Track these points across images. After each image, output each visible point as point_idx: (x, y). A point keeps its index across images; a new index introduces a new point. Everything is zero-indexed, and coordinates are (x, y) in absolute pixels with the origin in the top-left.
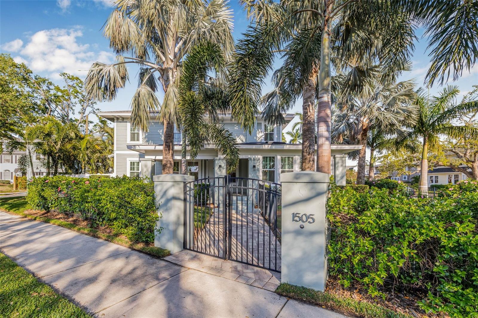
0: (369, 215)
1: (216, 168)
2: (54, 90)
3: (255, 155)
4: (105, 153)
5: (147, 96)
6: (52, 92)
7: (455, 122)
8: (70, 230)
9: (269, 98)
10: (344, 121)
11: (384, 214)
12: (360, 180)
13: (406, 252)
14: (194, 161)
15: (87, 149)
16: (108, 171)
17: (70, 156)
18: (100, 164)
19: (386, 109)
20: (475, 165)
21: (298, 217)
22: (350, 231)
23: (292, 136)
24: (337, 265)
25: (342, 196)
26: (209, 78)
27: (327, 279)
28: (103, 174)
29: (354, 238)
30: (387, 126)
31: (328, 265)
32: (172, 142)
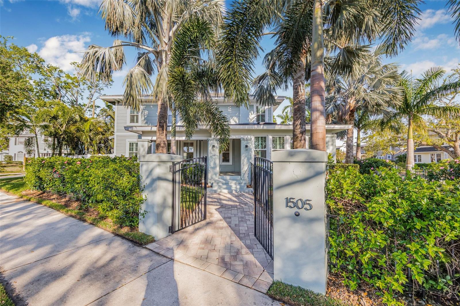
0: (380, 201)
1: (210, 148)
2: (65, 78)
3: (248, 135)
4: (107, 135)
5: (140, 76)
6: (63, 79)
7: (437, 103)
8: (58, 212)
9: (260, 80)
10: (332, 103)
11: (400, 201)
12: (349, 160)
13: (432, 250)
14: (189, 142)
15: (91, 130)
16: (110, 151)
17: (74, 138)
18: (103, 145)
19: (371, 91)
20: (457, 144)
21: (293, 202)
22: (356, 221)
23: (282, 118)
24: (340, 261)
25: (344, 178)
26: (203, 61)
27: (328, 276)
28: (104, 155)
29: (362, 230)
30: (373, 106)
31: (328, 260)
32: (166, 122)
